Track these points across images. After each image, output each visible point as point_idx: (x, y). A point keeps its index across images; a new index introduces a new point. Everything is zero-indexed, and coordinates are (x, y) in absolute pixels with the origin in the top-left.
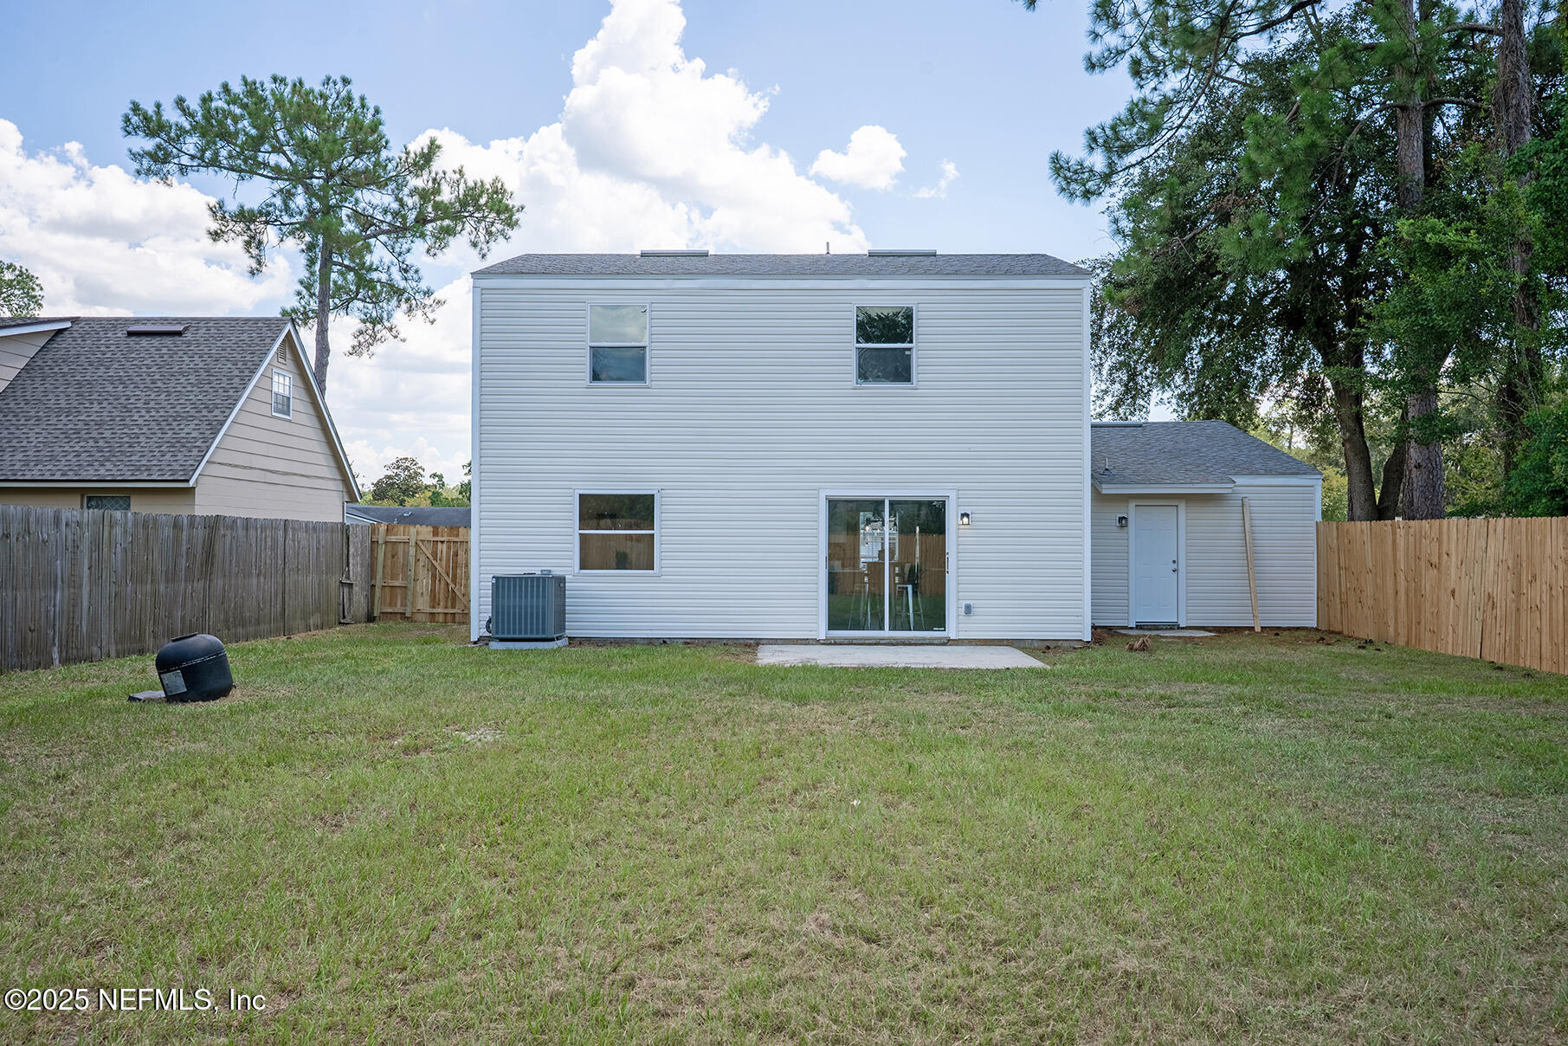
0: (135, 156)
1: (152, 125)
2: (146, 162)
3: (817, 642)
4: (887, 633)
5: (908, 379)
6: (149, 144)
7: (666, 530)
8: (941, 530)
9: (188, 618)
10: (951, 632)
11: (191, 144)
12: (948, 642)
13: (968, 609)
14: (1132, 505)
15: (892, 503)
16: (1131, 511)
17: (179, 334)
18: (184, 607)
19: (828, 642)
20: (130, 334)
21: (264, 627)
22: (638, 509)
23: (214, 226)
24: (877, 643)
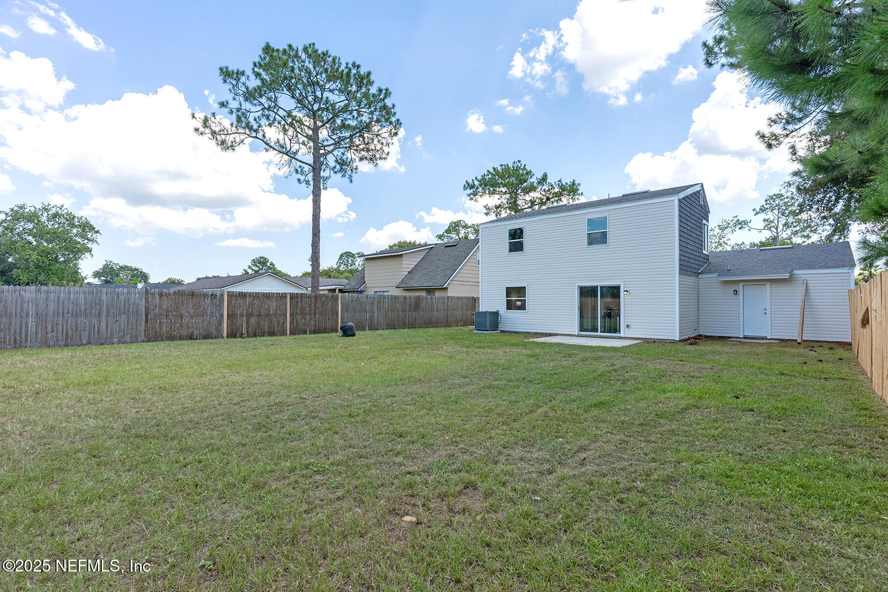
0: (469, 195)
1: (472, 187)
2: (472, 196)
3: (575, 336)
4: (599, 334)
5: (606, 243)
6: (471, 191)
7: (528, 298)
8: (619, 297)
9: (410, 321)
10: (622, 335)
11: (480, 189)
12: (621, 338)
13: (628, 326)
14: (741, 284)
15: (601, 287)
16: (740, 288)
17: (455, 245)
18: (409, 318)
19: (579, 336)
20: (446, 247)
21: (439, 325)
22: (521, 291)
23: (486, 212)
24: (595, 337)
